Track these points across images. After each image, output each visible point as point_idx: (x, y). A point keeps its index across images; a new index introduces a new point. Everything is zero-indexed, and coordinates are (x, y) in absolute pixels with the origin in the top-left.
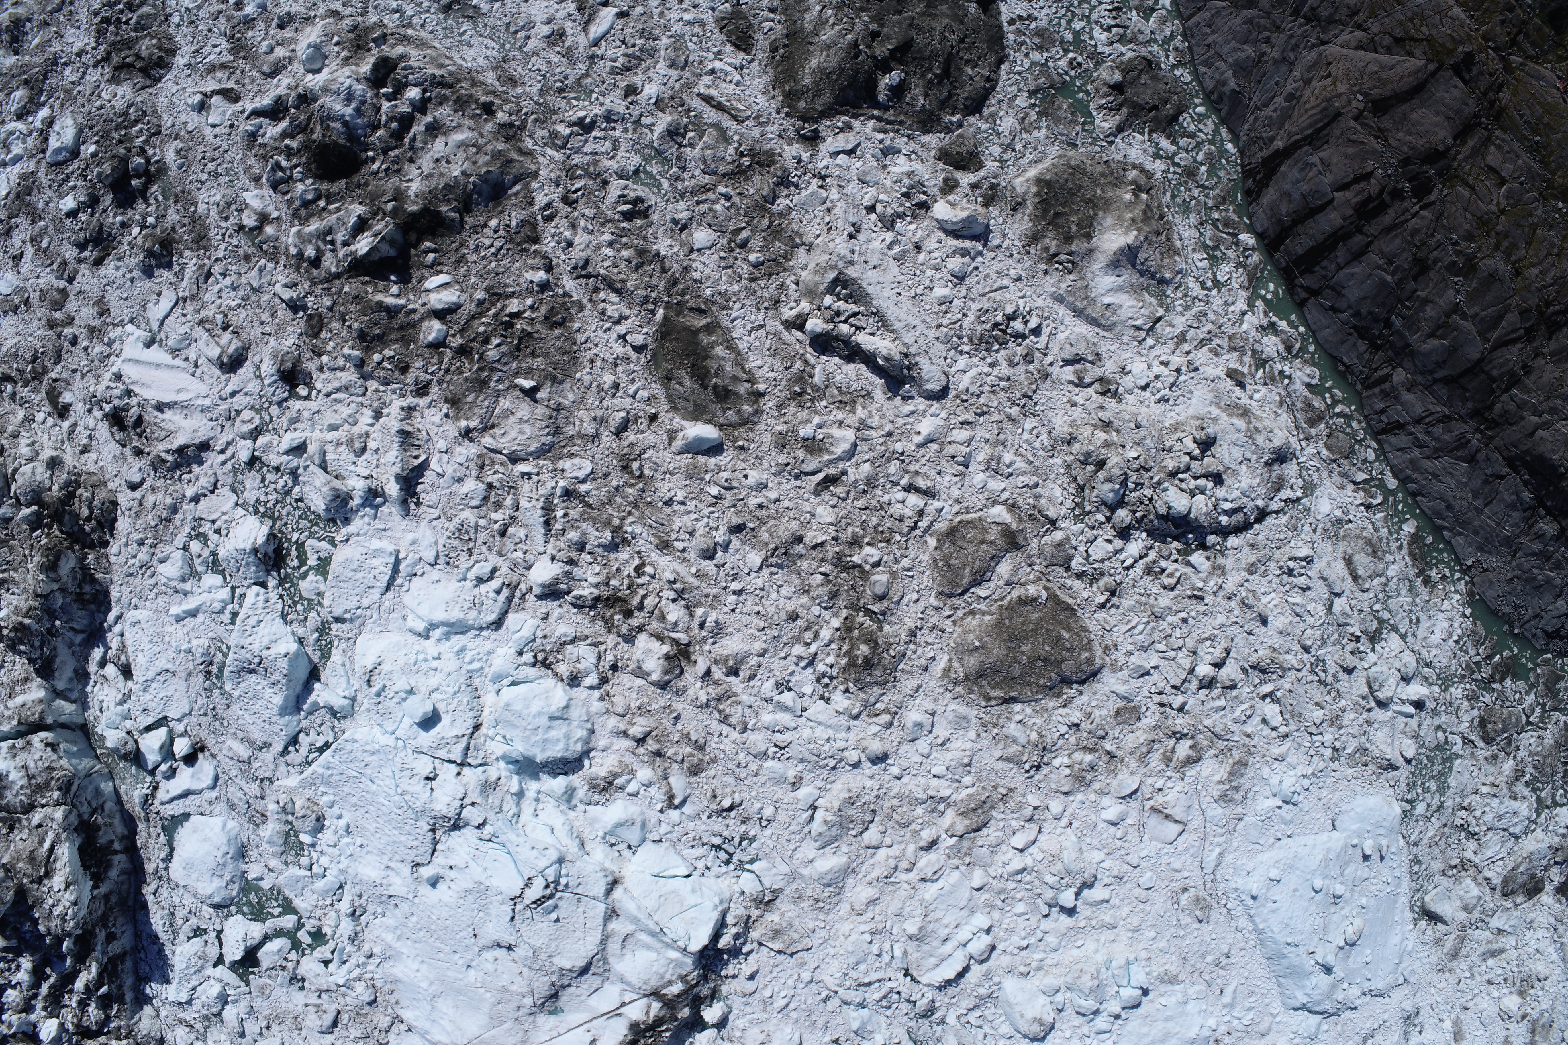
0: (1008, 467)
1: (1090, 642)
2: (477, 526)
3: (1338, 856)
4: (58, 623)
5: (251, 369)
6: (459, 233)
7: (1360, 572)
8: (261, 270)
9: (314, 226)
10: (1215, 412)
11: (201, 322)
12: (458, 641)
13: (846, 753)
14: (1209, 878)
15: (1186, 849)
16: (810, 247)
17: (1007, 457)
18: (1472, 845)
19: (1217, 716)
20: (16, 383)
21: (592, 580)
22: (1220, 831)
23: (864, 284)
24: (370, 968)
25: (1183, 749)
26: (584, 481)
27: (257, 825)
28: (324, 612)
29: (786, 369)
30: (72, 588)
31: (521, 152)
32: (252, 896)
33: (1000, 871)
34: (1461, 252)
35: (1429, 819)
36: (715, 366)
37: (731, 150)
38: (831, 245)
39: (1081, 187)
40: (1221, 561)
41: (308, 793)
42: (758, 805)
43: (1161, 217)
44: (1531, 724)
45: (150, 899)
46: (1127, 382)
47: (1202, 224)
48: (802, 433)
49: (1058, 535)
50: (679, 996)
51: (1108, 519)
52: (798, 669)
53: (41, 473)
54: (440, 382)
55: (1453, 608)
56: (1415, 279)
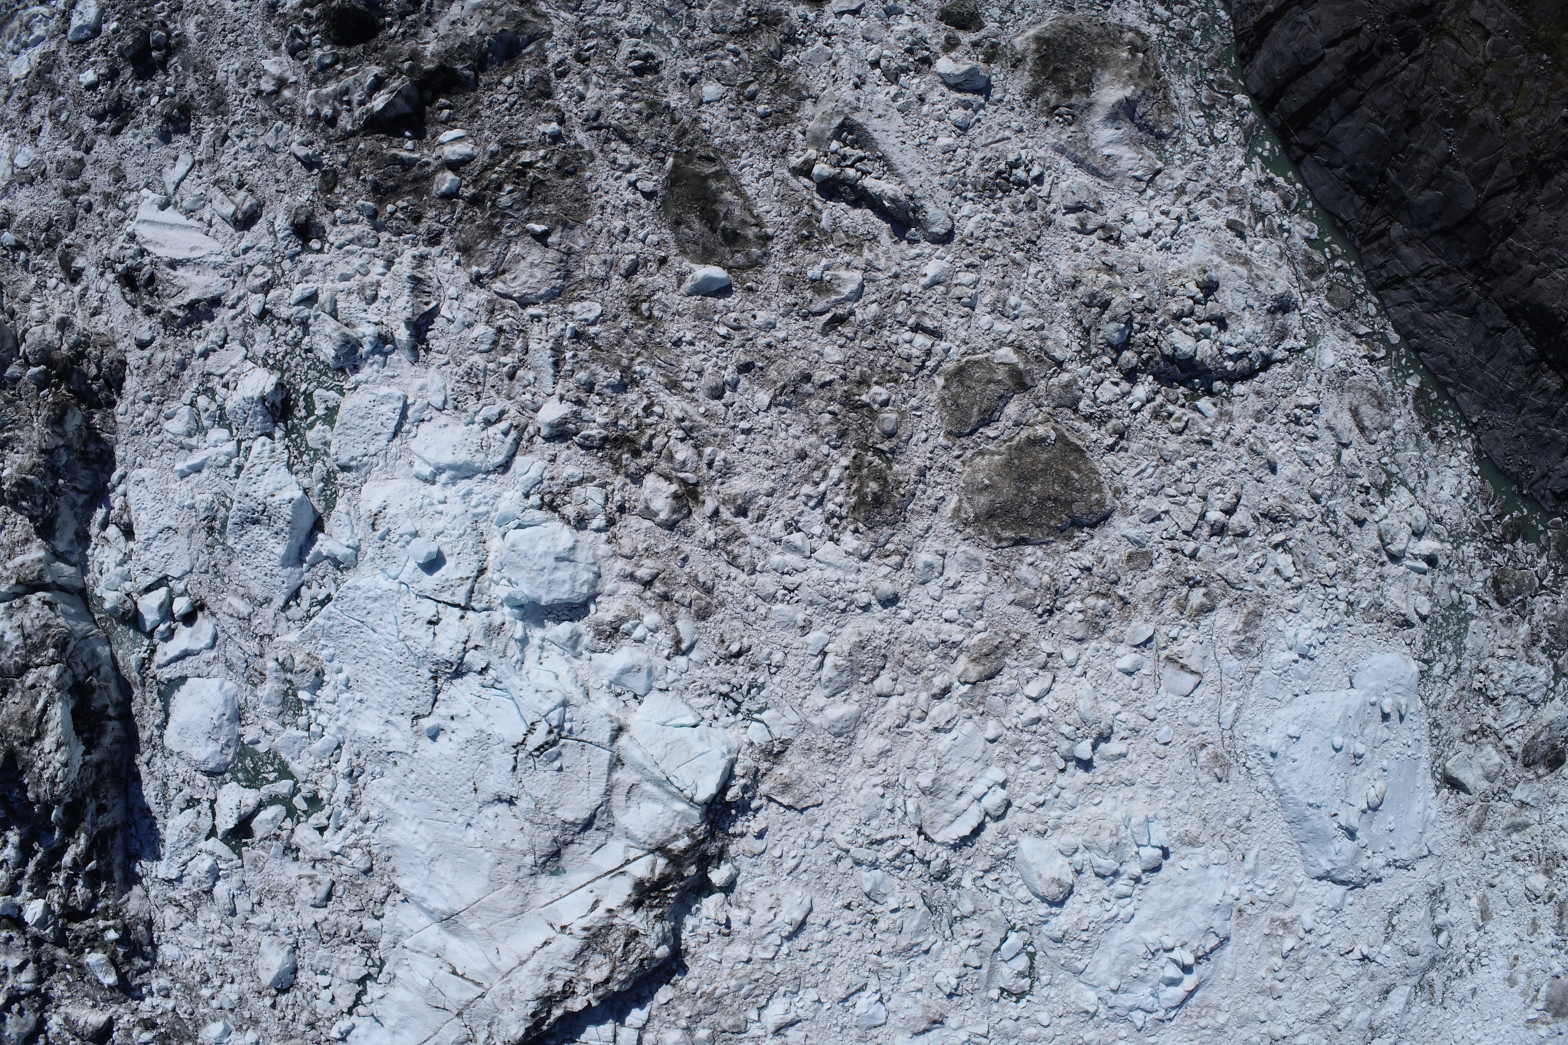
0: (1014, 309)
1: (1100, 484)
2: (485, 370)
3: (1357, 714)
4: (61, 481)
5: (265, 226)
6: (474, 90)
7: (1367, 423)
8: (278, 131)
9: (331, 87)
10: (1216, 259)
11: (216, 182)
12: (464, 485)
13: (856, 595)
14: (1227, 734)
15: (1203, 702)
16: (816, 99)
17: (1013, 300)
18: (1491, 710)
19: (1230, 564)
20: (29, 251)
21: (600, 420)
22: (1236, 684)
23: (870, 130)
24: (367, 833)
25: (1197, 597)
26: (593, 323)
27: (255, 685)
28: (329, 462)
29: (794, 213)
30: (76, 446)
31: (535, 14)
32: (248, 762)
33: (1014, 721)
34: (1450, 103)
35: (1447, 681)
36: (724, 210)
37: (739, 10)
38: (837, 93)
39: (1079, 46)
40: (1227, 407)
41: (308, 648)
42: (766, 650)
43: (1158, 76)
44: (1545, 587)
45: (143, 769)
46: (1129, 230)
47: (1197, 84)
48: (810, 274)
49: (1065, 377)
50: (685, 851)
51: (1115, 362)
52: (807, 509)
53: (51, 333)
54: (452, 231)
55: (1461, 464)
56: (1407, 131)
